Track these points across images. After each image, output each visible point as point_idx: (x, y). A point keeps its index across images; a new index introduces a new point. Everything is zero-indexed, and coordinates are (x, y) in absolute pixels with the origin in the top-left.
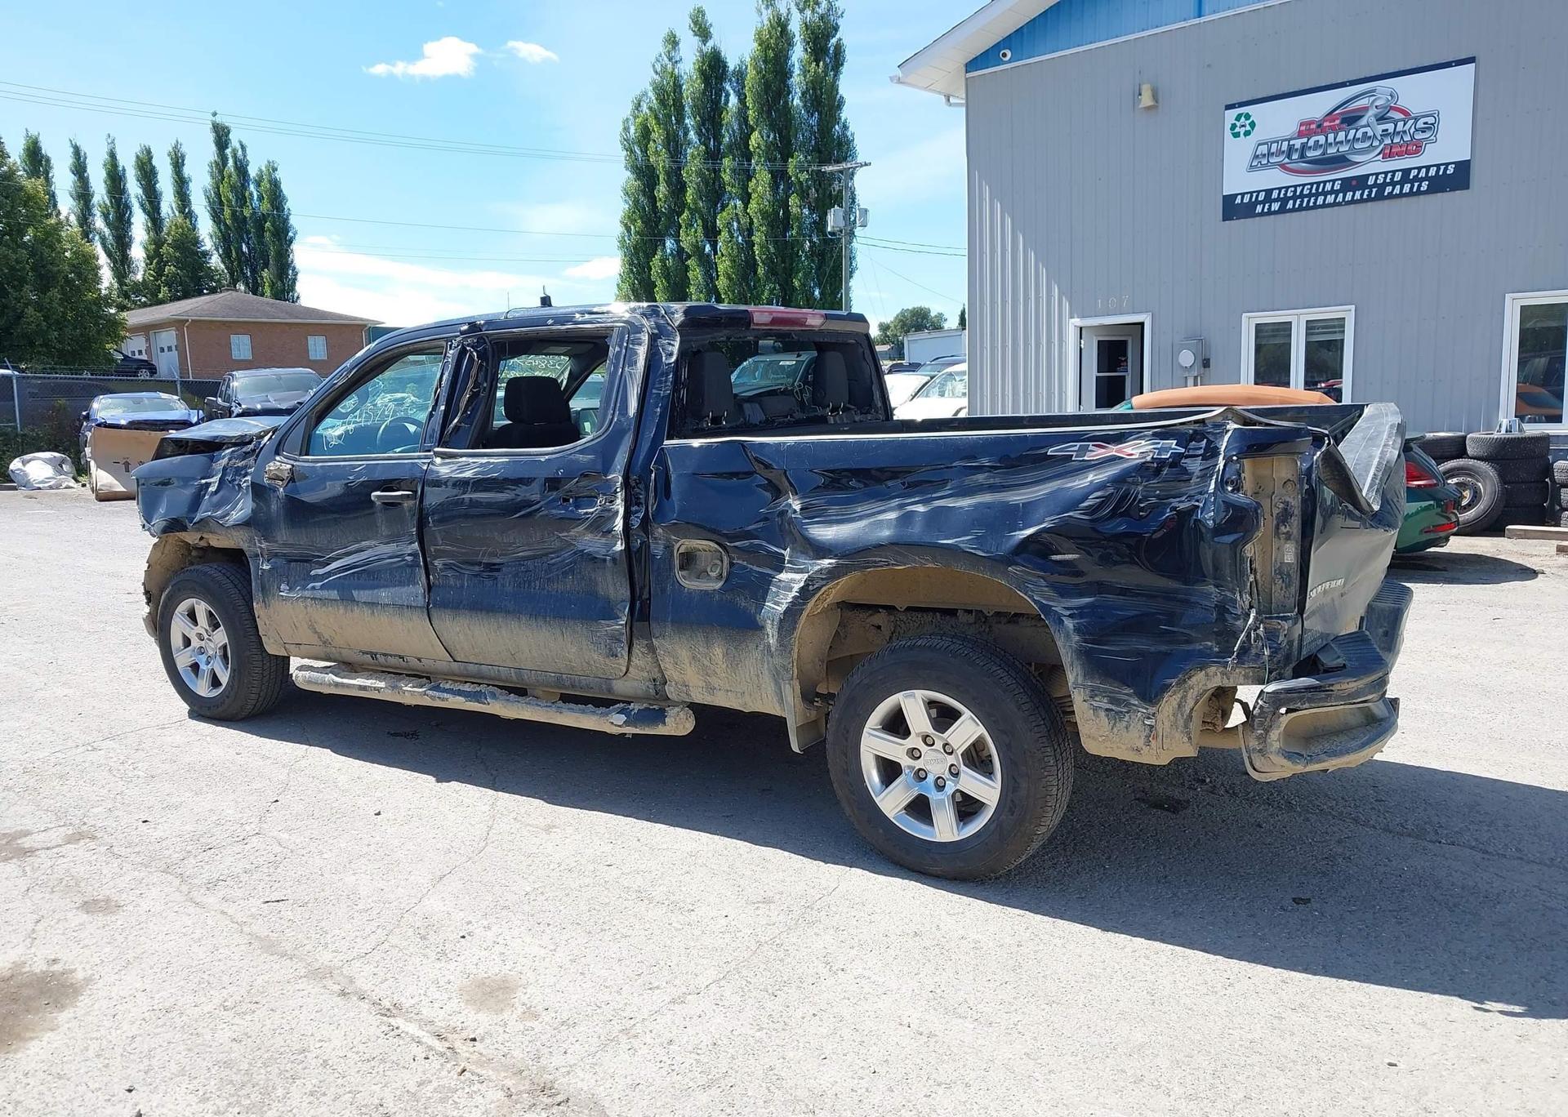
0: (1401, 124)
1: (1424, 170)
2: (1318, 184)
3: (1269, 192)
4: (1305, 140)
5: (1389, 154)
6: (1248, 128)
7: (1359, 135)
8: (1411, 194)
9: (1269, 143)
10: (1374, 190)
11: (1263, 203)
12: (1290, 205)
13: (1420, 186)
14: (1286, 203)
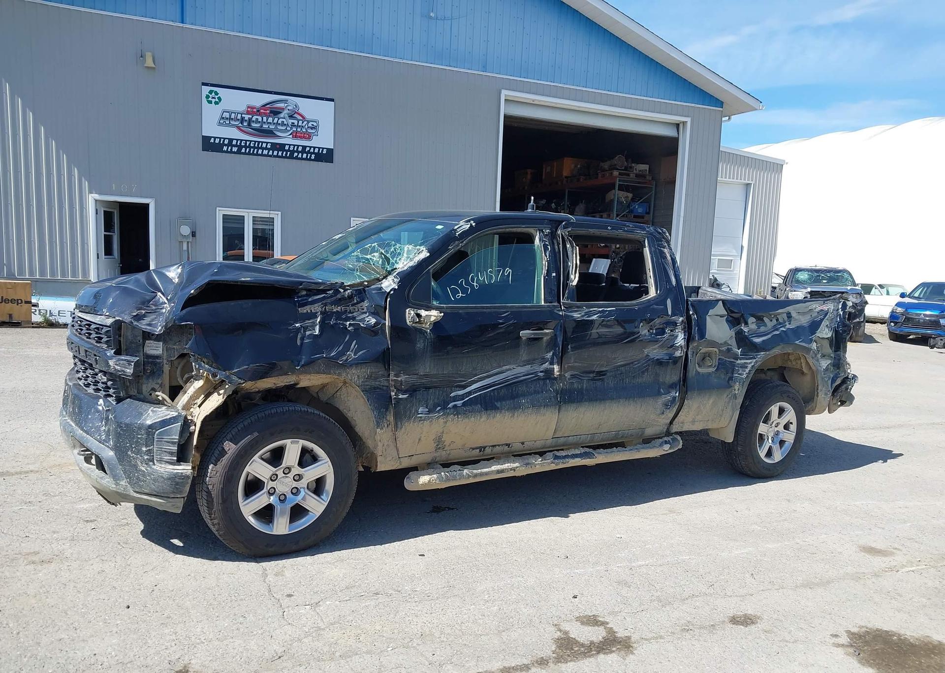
0: (300, 122)
1: (312, 148)
2: (259, 142)
3: (231, 140)
4: (251, 116)
5: (295, 136)
6: (217, 100)
7: (280, 122)
8: (306, 159)
9: (231, 113)
10: (289, 153)
11: (228, 145)
12: (243, 150)
13: (311, 156)
14: (241, 148)
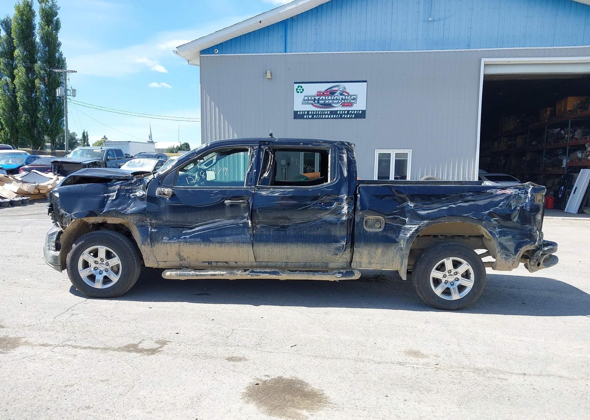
0: (347, 97)
1: (353, 111)
2: (323, 111)
3: (308, 112)
4: (319, 97)
5: (343, 105)
6: (302, 91)
7: (335, 98)
8: (349, 118)
9: (308, 97)
10: (339, 115)
11: (307, 115)
12: (315, 117)
13: (352, 116)
14: (314, 116)
